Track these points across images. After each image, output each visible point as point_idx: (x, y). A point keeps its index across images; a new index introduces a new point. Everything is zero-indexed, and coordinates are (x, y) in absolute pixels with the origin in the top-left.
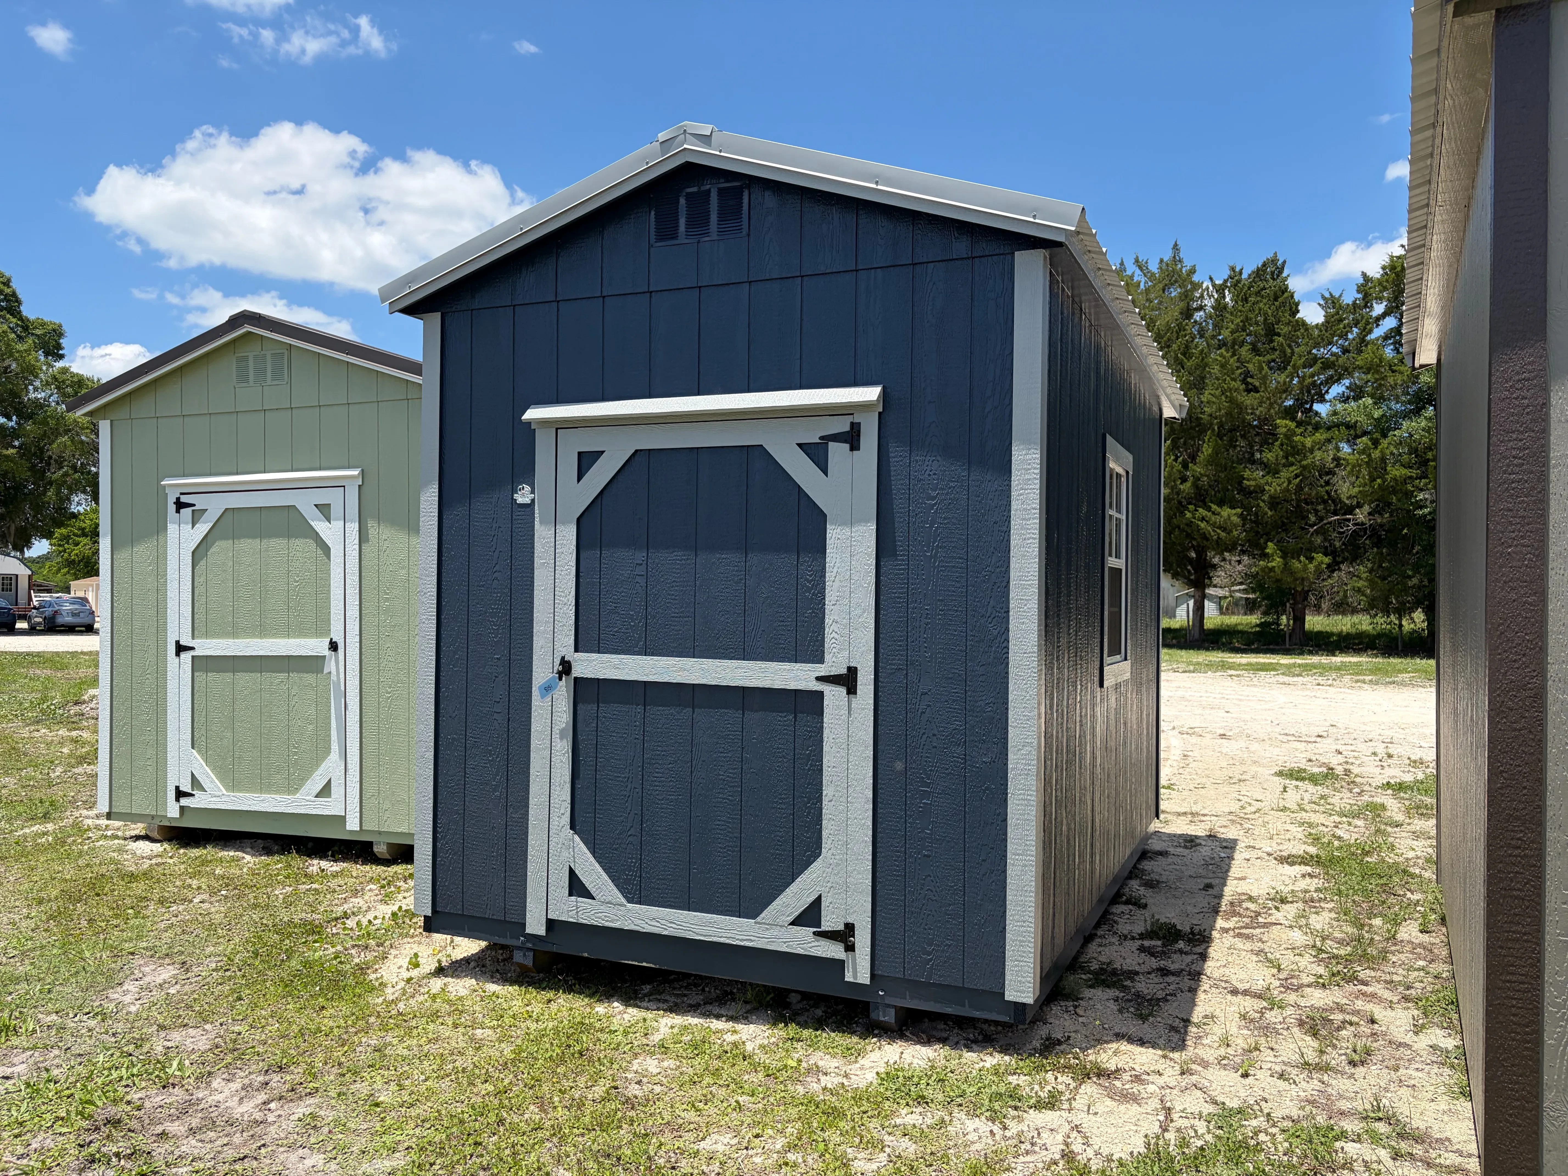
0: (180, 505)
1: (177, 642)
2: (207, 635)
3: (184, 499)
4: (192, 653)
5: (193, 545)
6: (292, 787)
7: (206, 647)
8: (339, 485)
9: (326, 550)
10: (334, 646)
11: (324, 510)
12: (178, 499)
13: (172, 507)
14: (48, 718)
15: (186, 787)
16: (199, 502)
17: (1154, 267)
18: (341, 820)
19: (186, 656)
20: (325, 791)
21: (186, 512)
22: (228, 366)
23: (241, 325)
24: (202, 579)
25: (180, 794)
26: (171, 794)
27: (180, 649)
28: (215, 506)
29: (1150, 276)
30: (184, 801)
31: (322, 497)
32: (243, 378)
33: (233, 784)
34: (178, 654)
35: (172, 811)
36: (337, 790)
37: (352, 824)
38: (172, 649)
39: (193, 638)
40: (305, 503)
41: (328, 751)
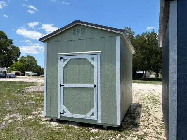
0: (61, 58)
1: (60, 84)
2: (67, 83)
3: (62, 57)
4: (63, 86)
5: (64, 66)
6: (85, 113)
7: (66, 85)
8: (96, 54)
9: (93, 67)
10: (95, 86)
11: (93, 59)
12: (61, 57)
13: (59, 58)
14: (19, 92)
15: (62, 112)
16: (65, 57)
17: (150, 33)
18: (97, 121)
19: (62, 87)
20: (93, 114)
21: (63, 60)
22: (72, 31)
23: (76, 23)
24: (66, 72)
25: (61, 113)
26: (59, 113)
27: (61, 85)
28: (68, 58)
29: (150, 34)
30: (61, 115)
31: (92, 56)
32: (75, 34)
33: (72, 112)
34: (60, 87)
35: (59, 117)
36: (95, 114)
37: (99, 122)
38: (59, 86)
39: (64, 83)
40: (88, 58)
41: (93, 106)
